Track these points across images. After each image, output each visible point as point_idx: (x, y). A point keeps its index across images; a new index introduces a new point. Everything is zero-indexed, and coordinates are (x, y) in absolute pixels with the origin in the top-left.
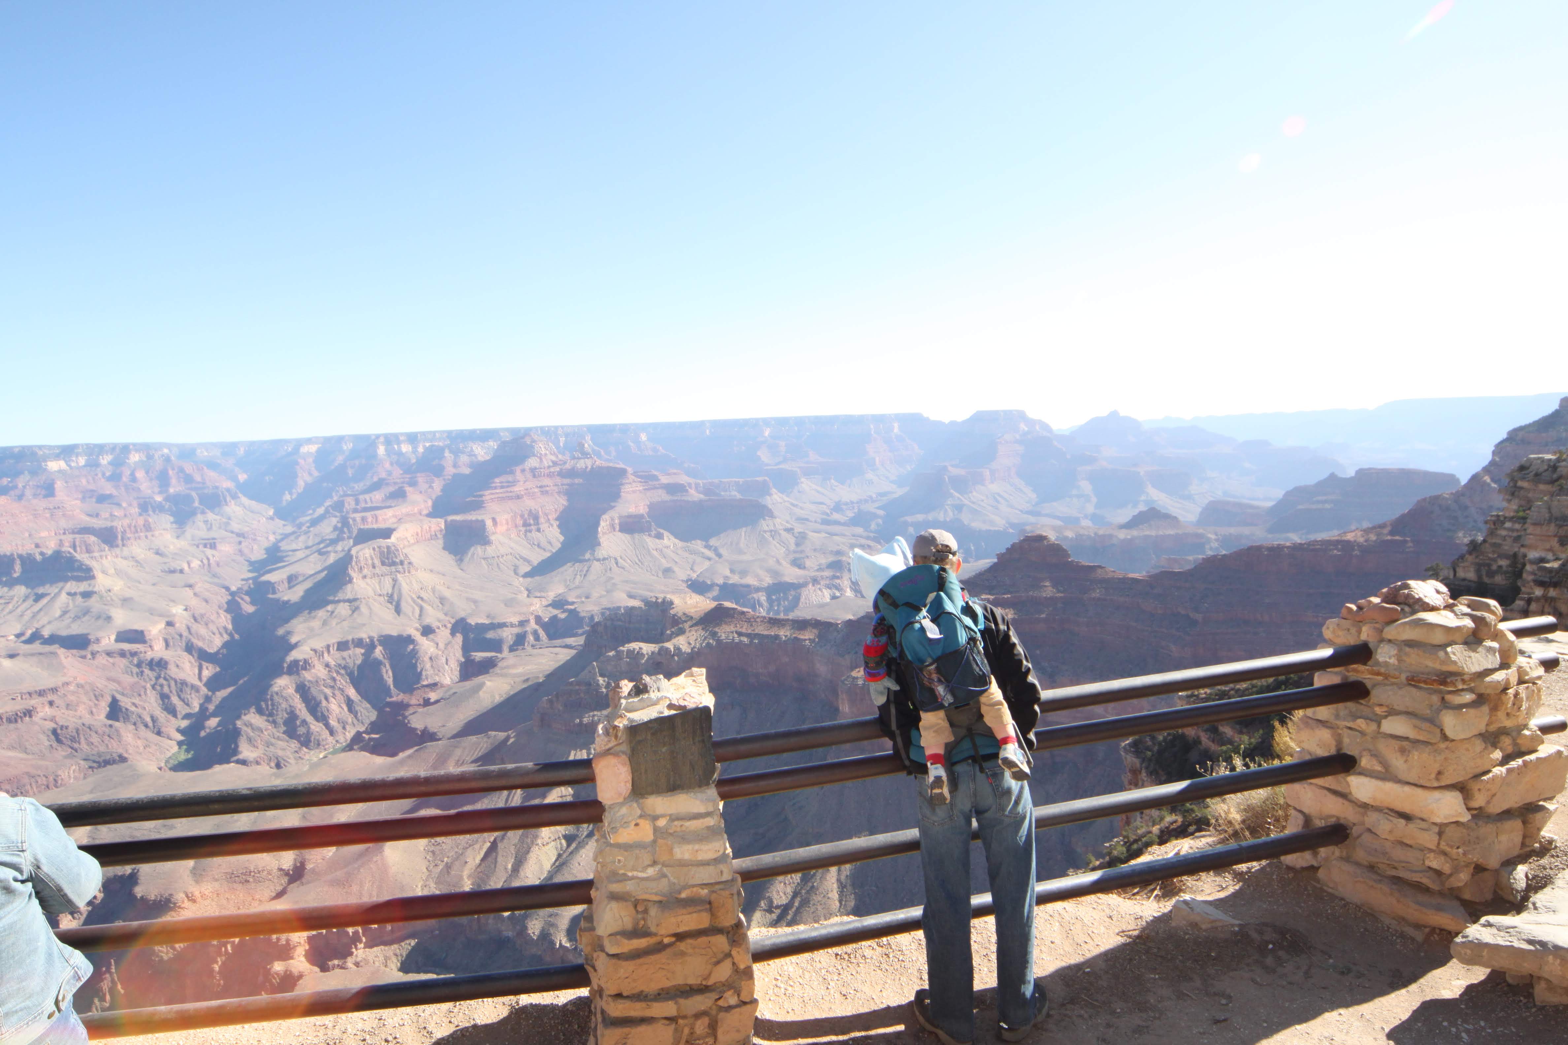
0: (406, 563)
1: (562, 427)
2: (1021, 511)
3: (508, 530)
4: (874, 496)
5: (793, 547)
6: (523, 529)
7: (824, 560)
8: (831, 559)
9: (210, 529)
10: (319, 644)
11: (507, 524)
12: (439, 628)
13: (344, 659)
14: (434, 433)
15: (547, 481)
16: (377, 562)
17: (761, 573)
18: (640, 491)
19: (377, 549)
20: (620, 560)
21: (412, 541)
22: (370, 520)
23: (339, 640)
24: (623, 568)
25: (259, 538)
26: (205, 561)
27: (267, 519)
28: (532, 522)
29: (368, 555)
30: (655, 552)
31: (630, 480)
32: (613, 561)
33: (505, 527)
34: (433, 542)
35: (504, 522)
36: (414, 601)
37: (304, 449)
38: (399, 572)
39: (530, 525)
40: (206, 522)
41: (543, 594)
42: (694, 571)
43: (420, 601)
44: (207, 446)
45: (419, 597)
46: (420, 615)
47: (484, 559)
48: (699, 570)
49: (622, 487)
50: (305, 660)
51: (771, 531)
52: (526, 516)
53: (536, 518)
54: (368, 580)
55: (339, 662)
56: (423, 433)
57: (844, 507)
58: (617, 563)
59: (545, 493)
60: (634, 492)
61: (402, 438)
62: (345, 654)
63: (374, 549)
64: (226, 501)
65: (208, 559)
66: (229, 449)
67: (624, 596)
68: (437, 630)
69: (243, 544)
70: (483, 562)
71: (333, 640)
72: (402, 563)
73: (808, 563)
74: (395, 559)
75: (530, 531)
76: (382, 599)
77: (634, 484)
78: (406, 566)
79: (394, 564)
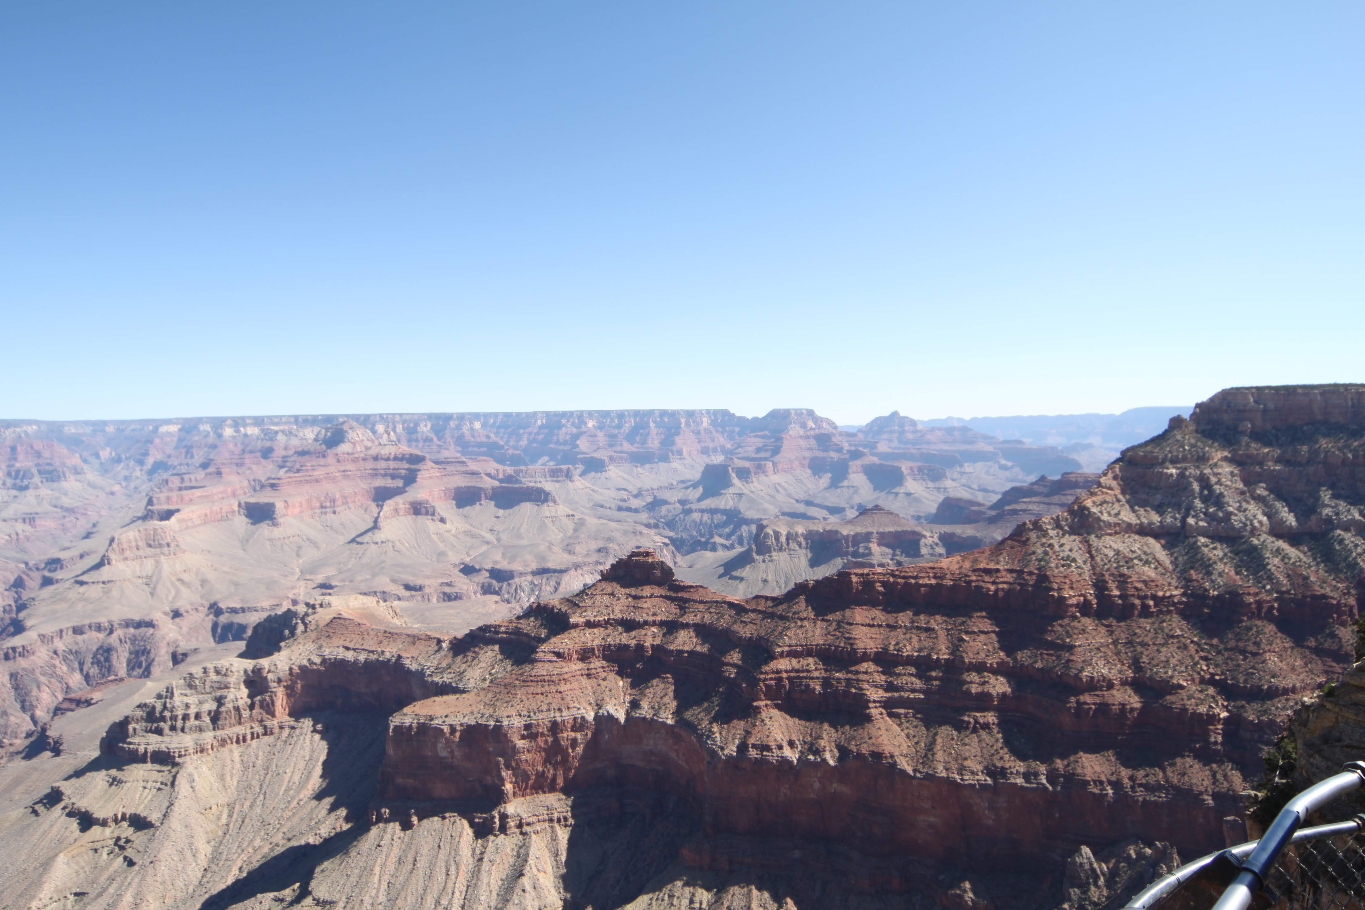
0: (172, 545)
1: (401, 415)
2: (797, 501)
3: (301, 512)
4: (675, 483)
5: (570, 532)
6: (318, 511)
7: (594, 546)
8: (601, 544)
9: (39, 504)
10: (49, 629)
11: (301, 506)
12: (187, 612)
13: (77, 643)
14: (281, 417)
15: (350, 466)
16: (141, 544)
17: (528, 557)
18: (437, 477)
19: (143, 532)
20: (398, 544)
21: (198, 522)
22: (174, 499)
23: (75, 624)
24: (399, 552)
25: (89, 513)
26: (14, 536)
27: (107, 494)
28: (328, 504)
29: (131, 538)
30: (434, 537)
31: (429, 467)
32: (390, 544)
33: (297, 510)
34: (223, 523)
35: (297, 504)
36: (173, 584)
37: (163, 429)
38: (163, 554)
39: (325, 508)
40: (37, 496)
41: (312, 577)
42: (469, 555)
43: (178, 584)
44: (76, 423)
45: (180, 580)
46: (174, 598)
47: (269, 540)
48: (474, 553)
49: (419, 473)
50: (23, 647)
51: (552, 517)
52: (323, 499)
53: (333, 501)
54: (129, 562)
55: (70, 647)
56: (270, 417)
57: (645, 493)
58: (393, 547)
59: (347, 477)
60: (431, 478)
61: (248, 421)
62: (79, 638)
63: (139, 531)
64: (65, 476)
65: (17, 534)
66: (98, 426)
67: (388, 580)
68: (185, 614)
69: (67, 519)
70: (267, 543)
71: (67, 624)
72: (168, 545)
73: (578, 549)
74: (161, 542)
75: (325, 513)
76: (140, 581)
77: (431, 471)
78: (172, 549)
79: (160, 546)
